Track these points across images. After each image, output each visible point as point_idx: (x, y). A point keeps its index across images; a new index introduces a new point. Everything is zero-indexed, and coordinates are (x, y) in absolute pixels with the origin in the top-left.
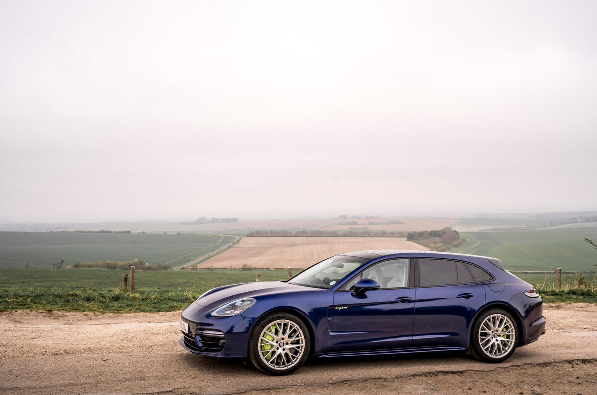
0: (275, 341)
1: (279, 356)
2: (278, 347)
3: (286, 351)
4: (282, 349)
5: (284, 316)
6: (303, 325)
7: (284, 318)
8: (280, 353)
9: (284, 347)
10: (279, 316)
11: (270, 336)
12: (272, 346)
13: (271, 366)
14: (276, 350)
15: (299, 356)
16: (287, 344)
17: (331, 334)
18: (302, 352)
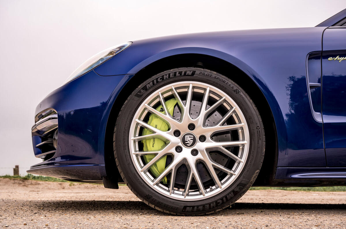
0: (172, 130)
1: (183, 167)
2: (181, 144)
3: (199, 156)
4: (190, 150)
5: (193, 73)
6: (243, 94)
7: (192, 77)
8: (185, 160)
9: (195, 147)
10: (180, 73)
11: (161, 119)
12: (166, 142)
13: (162, 190)
14: (173, 151)
15: (234, 171)
16: (203, 138)
17: (319, 118)
18: (244, 160)
